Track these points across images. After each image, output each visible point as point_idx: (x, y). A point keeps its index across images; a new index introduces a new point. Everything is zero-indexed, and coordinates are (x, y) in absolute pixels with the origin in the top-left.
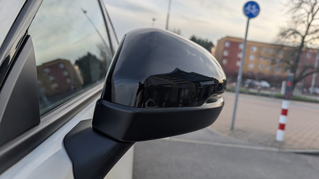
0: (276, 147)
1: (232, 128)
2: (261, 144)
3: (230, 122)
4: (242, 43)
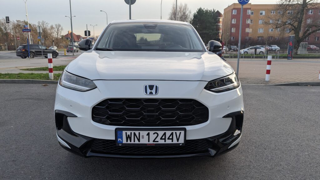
0: (264, 84)
4: (250, 9)
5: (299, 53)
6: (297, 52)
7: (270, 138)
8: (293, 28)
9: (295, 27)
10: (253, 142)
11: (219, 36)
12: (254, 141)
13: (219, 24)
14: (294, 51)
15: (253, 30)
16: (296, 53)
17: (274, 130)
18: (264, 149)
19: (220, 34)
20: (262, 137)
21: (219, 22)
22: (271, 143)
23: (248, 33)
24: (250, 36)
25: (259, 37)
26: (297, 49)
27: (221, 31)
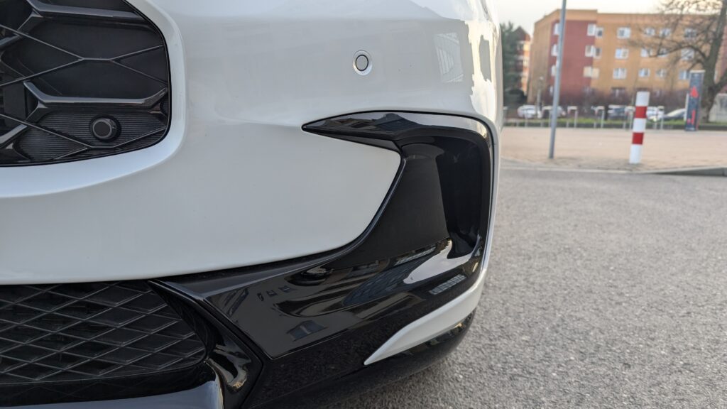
0: (625, 169)
1: (551, 156)
2: (599, 168)
3: (547, 153)
4: (594, 22)
5: (713, 118)
6: (708, 117)
7: (649, 316)
8: (700, 57)
9: (703, 55)
10: (574, 331)
11: (521, 85)
12: (580, 326)
13: (521, 57)
14: (702, 113)
15: (601, 73)
16: (706, 119)
17: (662, 287)
18: (620, 366)
19: (524, 81)
20: (612, 313)
21: (521, 52)
22: (653, 339)
23: (589, 79)
24: (594, 85)
25: (614, 89)
26: (709, 109)
27: (526, 74)
